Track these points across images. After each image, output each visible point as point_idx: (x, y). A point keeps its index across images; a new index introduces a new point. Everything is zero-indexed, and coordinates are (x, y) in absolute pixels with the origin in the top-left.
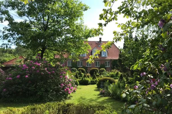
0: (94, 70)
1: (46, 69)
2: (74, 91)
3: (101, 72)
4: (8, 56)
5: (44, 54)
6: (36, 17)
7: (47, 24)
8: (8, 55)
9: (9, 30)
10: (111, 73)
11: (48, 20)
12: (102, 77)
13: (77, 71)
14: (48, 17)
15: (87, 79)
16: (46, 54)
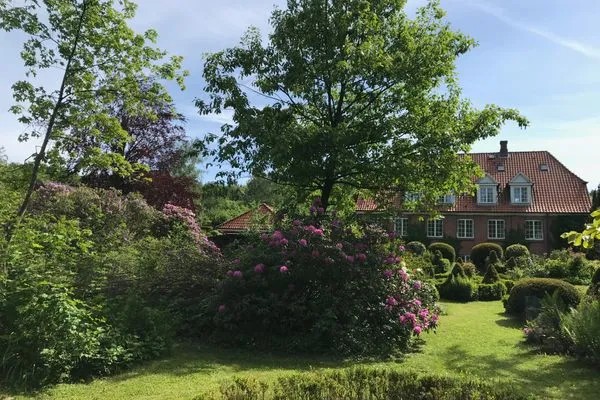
0: (485, 251)
1: (339, 246)
2: (433, 325)
3: (512, 260)
4: (229, 205)
5: (330, 199)
6: (307, 91)
7: (339, 108)
8: (229, 202)
9: (235, 134)
10: (550, 262)
11: (342, 94)
12: (518, 277)
13: (427, 253)
14: (343, 86)
15: (466, 281)
16: (336, 200)
